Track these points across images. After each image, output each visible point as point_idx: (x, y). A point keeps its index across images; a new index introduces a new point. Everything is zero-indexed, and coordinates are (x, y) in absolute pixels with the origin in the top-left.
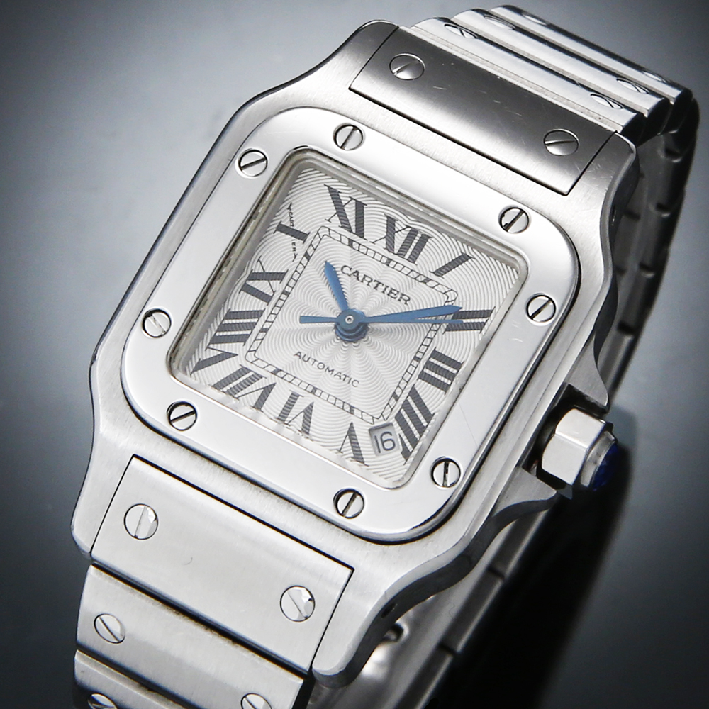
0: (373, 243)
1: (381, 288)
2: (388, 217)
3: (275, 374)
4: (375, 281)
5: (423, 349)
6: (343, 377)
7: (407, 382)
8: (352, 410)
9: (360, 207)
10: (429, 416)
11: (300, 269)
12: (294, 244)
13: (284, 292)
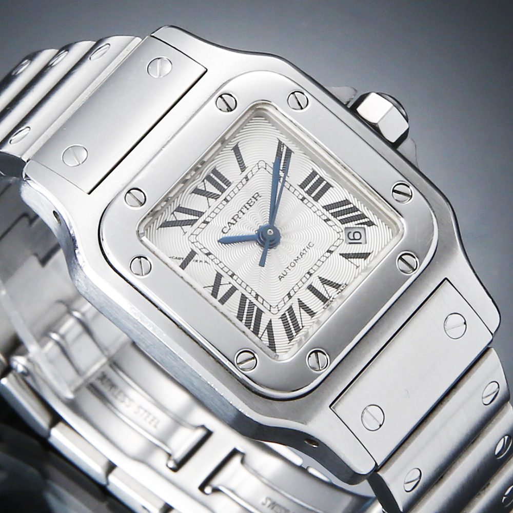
0: (210, 207)
2: (193, 192)
3: (291, 297)
4: (238, 212)
5: (297, 193)
6: (304, 252)
7: (318, 210)
8: (330, 252)
9: (180, 209)
10: (346, 202)
11: (217, 261)
12: (197, 261)
13: (232, 276)
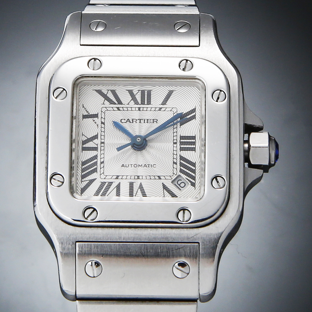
0: (128, 104)
1: (142, 121)
2: (128, 90)
3: (118, 179)
4: (138, 120)
5: (175, 138)
6: (148, 166)
7: (176, 155)
8: (159, 178)
9: (114, 92)
10: (194, 164)
11: (103, 130)
12: (94, 121)
13: (102, 143)
